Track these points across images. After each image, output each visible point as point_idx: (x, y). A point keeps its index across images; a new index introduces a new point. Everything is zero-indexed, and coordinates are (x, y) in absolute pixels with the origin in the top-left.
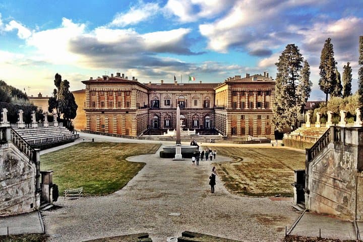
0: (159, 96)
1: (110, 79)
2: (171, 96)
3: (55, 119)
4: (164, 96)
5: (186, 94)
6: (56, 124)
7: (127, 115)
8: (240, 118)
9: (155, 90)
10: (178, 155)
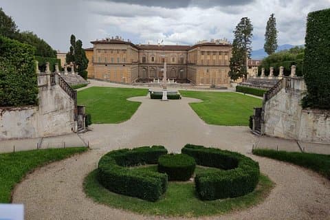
0: (146, 54)
1: (111, 40)
2: (155, 54)
3: (73, 69)
4: (150, 54)
5: (166, 53)
6: (73, 73)
7: (124, 67)
8: (206, 71)
9: (144, 49)
10: (165, 97)
